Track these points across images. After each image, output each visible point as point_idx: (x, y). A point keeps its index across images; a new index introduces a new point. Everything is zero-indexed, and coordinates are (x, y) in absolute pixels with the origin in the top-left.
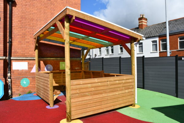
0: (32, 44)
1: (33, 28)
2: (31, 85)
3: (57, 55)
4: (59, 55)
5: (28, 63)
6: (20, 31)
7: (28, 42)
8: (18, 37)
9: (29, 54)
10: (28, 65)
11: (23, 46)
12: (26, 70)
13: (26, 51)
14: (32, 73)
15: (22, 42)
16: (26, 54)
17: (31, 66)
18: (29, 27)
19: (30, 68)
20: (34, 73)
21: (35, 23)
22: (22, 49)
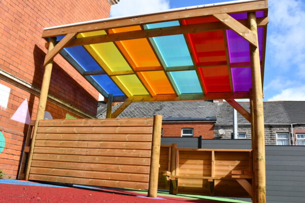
0: (28, 48)
1: (39, 13)
2: (6, 156)
3: (64, 96)
4: (67, 97)
5: (11, 93)
6: (14, 5)
7: (22, 40)
8: (6, 14)
9: (17, 71)
10: (10, 98)
11: (10, 42)
12: (3, 108)
13: (13, 58)
14: (13, 121)
15: (11, 32)
16: (11, 67)
17: (15, 103)
18: (33, 7)
19: (13, 108)
20: (17, 122)
21: (45, 5)
22: (7, 49)
